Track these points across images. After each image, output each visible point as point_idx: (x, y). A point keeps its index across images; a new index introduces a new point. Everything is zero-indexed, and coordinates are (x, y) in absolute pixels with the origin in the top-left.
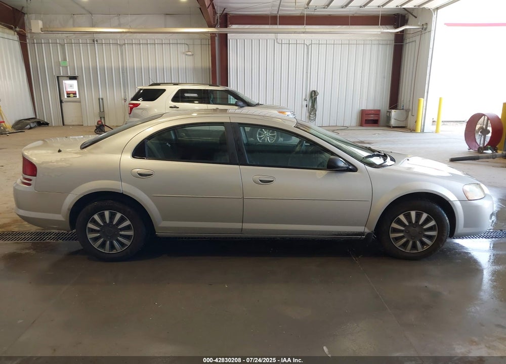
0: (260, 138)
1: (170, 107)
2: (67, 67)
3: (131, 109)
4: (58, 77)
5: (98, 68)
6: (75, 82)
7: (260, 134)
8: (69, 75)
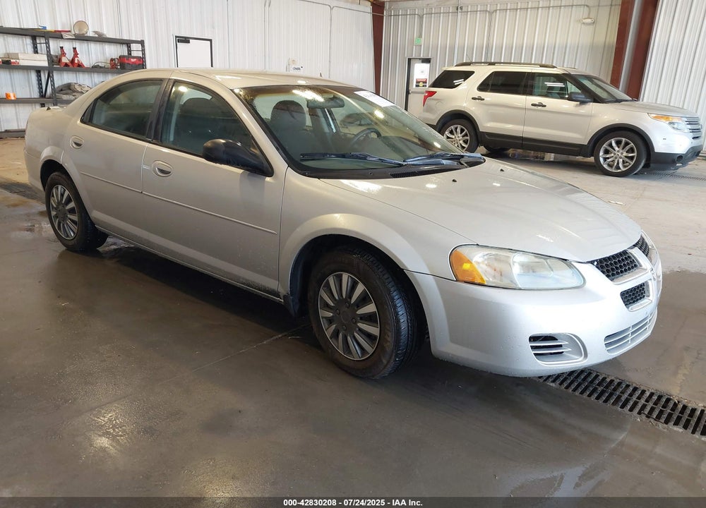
0: (605, 159)
1: (473, 98)
2: (421, 46)
3: (425, 98)
4: (409, 60)
5: (457, 46)
6: (426, 66)
7: (607, 152)
8: (422, 56)
